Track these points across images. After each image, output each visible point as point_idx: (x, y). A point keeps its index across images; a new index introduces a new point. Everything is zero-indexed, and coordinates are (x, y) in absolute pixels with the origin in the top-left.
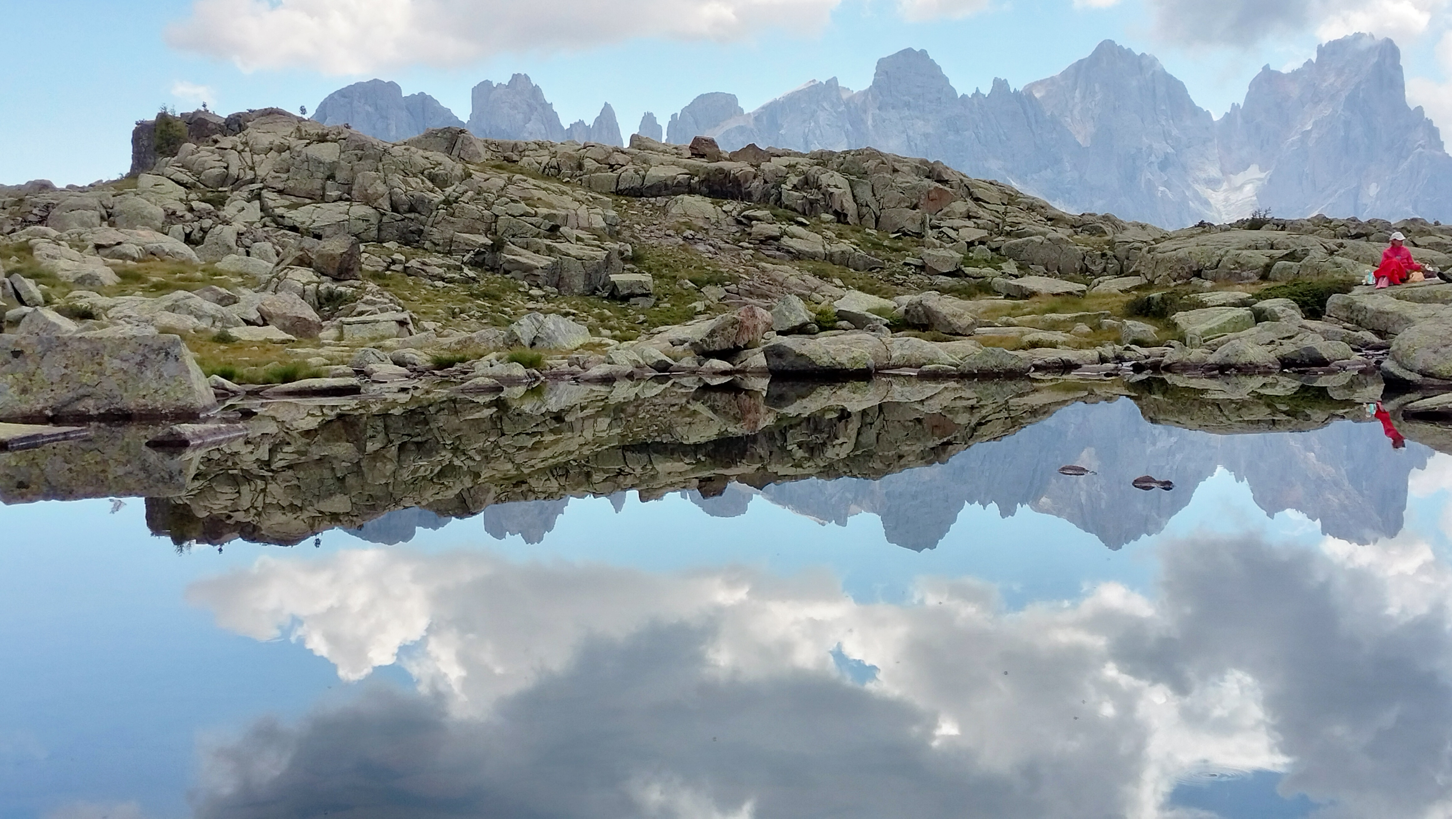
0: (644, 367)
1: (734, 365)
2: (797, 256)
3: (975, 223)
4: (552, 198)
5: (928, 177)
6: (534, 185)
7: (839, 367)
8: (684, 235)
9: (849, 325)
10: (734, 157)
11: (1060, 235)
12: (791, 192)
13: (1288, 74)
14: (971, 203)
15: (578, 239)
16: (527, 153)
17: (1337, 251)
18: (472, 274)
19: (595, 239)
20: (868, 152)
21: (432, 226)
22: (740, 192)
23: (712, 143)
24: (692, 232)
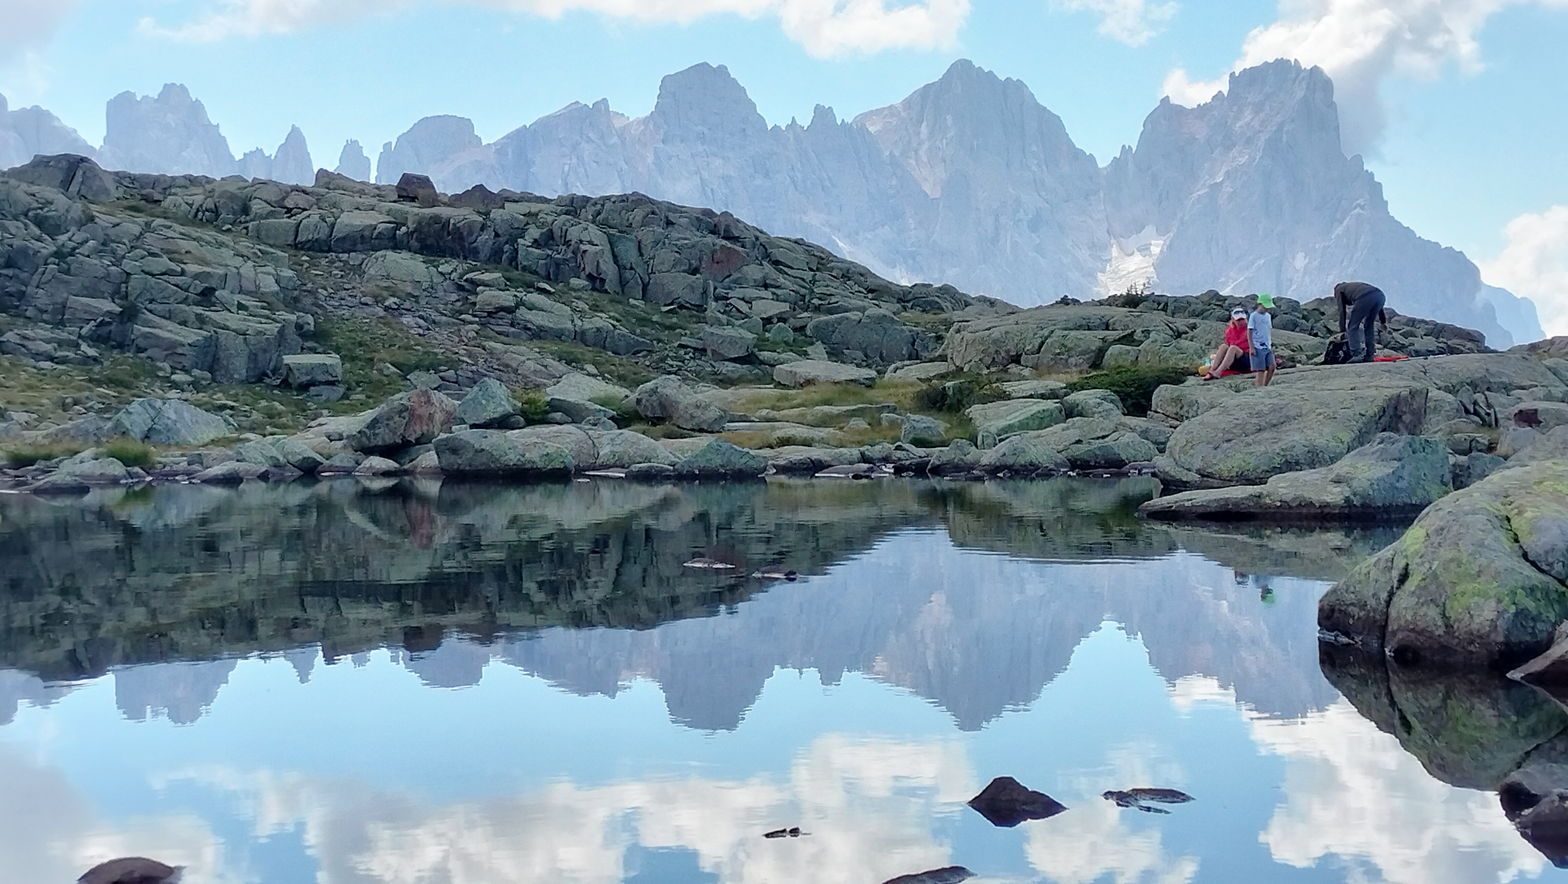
0: (285, 466)
1: (401, 465)
2: (538, 334)
3: (774, 293)
4: (206, 252)
5: (712, 232)
6: (181, 234)
7: (528, 466)
8: (387, 304)
9: (565, 418)
10: (456, 201)
11: (882, 311)
12: (530, 249)
13: (1193, 109)
14: (768, 267)
15: (241, 307)
16: (173, 191)
17: (1186, 333)
18: (92, 352)
19: (263, 308)
20: (634, 198)
21: (38, 287)
22: (463, 248)
23: (425, 182)
24: (395, 300)
